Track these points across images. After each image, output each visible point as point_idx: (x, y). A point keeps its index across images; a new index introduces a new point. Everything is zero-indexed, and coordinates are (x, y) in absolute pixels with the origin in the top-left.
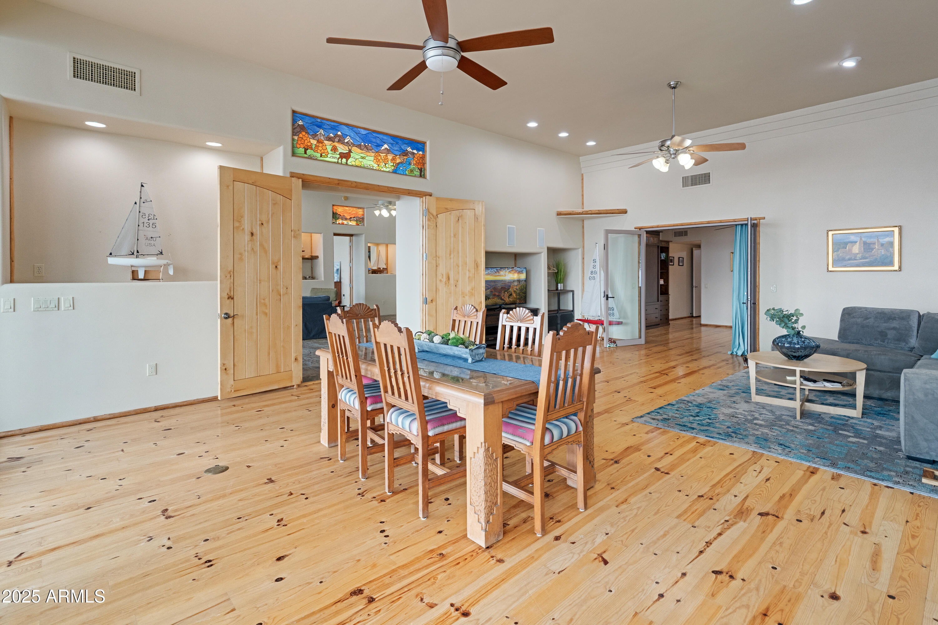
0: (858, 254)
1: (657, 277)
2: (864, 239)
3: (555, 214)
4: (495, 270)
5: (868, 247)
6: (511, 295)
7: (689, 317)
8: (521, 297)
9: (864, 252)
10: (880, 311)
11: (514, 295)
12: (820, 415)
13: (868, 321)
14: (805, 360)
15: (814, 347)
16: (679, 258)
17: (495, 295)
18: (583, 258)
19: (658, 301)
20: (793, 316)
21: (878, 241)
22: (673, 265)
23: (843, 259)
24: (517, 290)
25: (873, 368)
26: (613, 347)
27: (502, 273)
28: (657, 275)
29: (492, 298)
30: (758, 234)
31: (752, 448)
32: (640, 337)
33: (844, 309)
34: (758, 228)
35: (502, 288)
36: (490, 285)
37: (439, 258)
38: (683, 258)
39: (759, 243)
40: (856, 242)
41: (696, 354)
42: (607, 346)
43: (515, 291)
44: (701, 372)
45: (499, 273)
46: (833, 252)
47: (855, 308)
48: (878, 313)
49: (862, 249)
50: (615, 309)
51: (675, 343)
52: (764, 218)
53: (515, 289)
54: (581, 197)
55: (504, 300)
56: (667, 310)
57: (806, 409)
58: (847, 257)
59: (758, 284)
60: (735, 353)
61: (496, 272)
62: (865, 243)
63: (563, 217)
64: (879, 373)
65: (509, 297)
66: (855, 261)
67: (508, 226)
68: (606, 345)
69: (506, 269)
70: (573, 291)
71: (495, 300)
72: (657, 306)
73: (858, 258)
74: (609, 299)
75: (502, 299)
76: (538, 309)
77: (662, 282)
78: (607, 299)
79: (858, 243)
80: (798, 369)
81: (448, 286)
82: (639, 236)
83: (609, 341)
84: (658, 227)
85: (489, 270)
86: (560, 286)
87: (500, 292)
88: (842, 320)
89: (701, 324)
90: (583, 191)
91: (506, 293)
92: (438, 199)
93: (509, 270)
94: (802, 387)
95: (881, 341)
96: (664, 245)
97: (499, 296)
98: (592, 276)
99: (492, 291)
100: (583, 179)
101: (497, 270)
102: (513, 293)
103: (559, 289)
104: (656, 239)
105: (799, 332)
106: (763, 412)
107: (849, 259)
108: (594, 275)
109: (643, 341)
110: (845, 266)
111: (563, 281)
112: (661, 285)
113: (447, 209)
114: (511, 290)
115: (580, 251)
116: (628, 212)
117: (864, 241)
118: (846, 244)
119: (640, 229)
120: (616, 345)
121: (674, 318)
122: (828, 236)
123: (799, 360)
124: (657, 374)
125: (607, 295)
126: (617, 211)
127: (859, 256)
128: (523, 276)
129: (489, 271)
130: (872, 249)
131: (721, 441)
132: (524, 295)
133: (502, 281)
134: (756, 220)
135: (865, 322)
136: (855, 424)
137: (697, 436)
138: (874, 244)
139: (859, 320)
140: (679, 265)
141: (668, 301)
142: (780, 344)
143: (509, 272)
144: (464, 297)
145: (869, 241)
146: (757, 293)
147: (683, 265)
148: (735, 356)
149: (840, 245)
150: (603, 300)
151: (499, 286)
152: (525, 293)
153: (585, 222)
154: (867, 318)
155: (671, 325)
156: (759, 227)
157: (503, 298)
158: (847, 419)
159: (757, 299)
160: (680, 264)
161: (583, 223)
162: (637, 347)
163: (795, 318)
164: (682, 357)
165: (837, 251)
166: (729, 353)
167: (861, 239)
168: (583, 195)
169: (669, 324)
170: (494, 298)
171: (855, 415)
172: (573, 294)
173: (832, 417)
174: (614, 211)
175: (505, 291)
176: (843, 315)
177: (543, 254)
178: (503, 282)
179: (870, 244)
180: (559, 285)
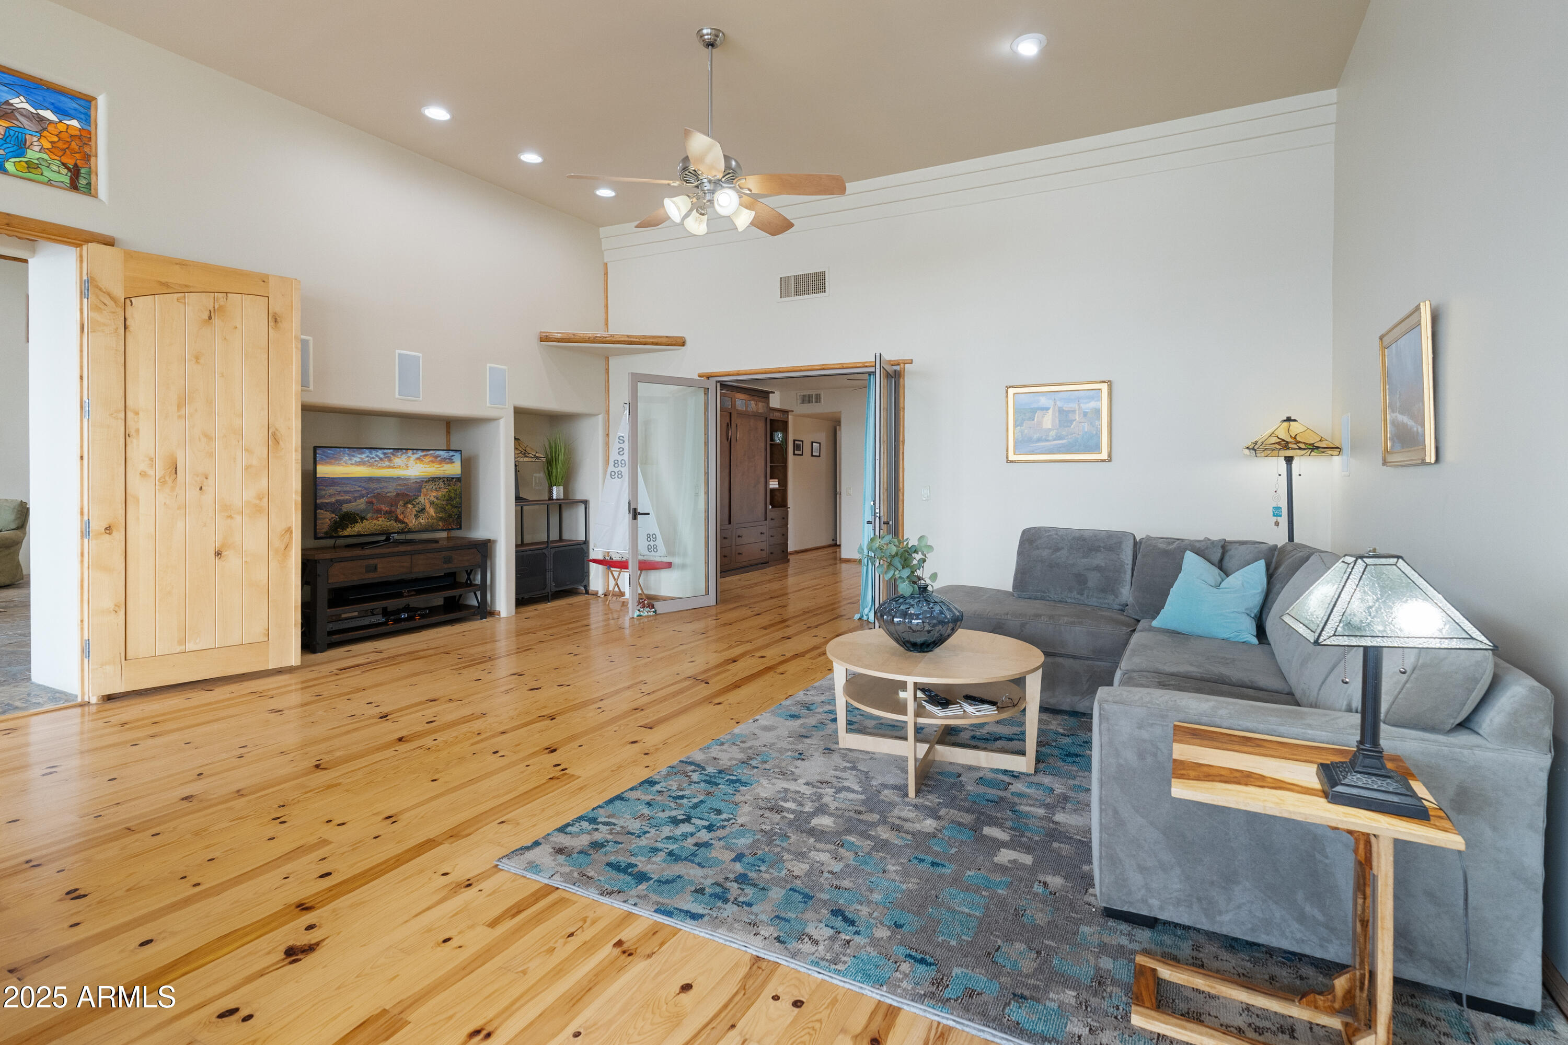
0: (1050, 430)
1: (763, 476)
2: (1059, 404)
3: (535, 340)
4: (380, 453)
5: (1064, 417)
6: (422, 510)
7: (830, 546)
8: (450, 516)
9: (1060, 427)
10: (1077, 535)
11: (432, 512)
12: (959, 776)
13: (1058, 554)
14: (937, 651)
15: (948, 622)
16: (812, 443)
17: (379, 511)
18: (608, 435)
19: (766, 520)
20: (916, 552)
21: (1079, 407)
22: (802, 455)
23: (1030, 440)
24: (437, 499)
25: (1063, 651)
26: (648, 617)
27: (399, 460)
28: (763, 470)
29: (373, 518)
30: (901, 391)
31: (755, 948)
32: (707, 593)
33: (1024, 532)
34: (901, 380)
35: (398, 495)
36: (366, 489)
37: (137, 414)
38: (820, 443)
39: (904, 409)
40: (1047, 409)
41: (796, 623)
42: (635, 616)
43: (432, 503)
44: (781, 669)
45: (390, 460)
46: (1015, 426)
47: (1039, 528)
48: (1074, 538)
49: (1057, 422)
50: (659, 537)
51: (775, 600)
52: (911, 362)
53: (433, 499)
54: (603, 310)
55: (403, 522)
56: (785, 536)
57: (938, 758)
58: (1035, 436)
59: (901, 485)
60: (865, 618)
61: (381, 459)
62: (1061, 411)
63: (556, 347)
64: (1072, 660)
65: (416, 516)
66: (1048, 443)
67: (398, 351)
68: (633, 613)
69: (410, 452)
70: (585, 502)
71: (380, 523)
72: (764, 529)
73: (1050, 438)
74: (639, 517)
75: (397, 520)
76: (489, 541)
77: (774, 484)
78: (635, 517)
79: (1050, 411)
80: (910, 680)
81: (173, 489)
82: (707, 390)
83: (640, 603)
84: (738, 375)
85: (363, 453)
86: (557, 492)
87: (393, 503)
88: (1020, 554)
89: (841, 559)
90: (607, 298)
91: (410, 506)
92: (131, 256)
93: (416, 456)
94: (921, 720)
95: (1078, 593)
96: (777, 416)
97: (390, 514)
98: (616, 470)
99: (371, 503)
100: (606, 274)
101: (385, 454)
102: (428, 506)
103: (554, 498)
104: (761, 405)
105: (924, 589)
106: (846, 784)
107: (1039, 440)
108: (620, 468)
109: (711, 600)
110: (1032, 453)
111: (567, 480)
112: (772, 490)
113: (166, 285)
114: (421, 499)
115: (600, 417)
116: (688, 343)
117: (1059, 408)
118: (1034, 411)
119: (708, 378)
120: (655, 612)
121: (798, 548)
122: (1007, 397)
123: (924, 652)
124: (687, 683)
125: (635, 510)
126: (665, 340)
127: (1053, 433)
128: (454, 469)
129: (363, 456)
130: (1071, 422)
131: (687, 927)
132: (455, 510)
133: (399, 479)
134: (898, 365)
135: (1054, 556)
136: (1021, 795)
137: (635, 910)
138: (1074, 411)
139: (1045, 553)
140: (812, 456)
141: (785, 518)
142: (885, 617)
143: (418, 459)
144: (230, 517)
145: (1067, 407)
146: (900, 503)
147: (819, 456)
148: (865, 623)
149: (1026, 414)
150: (627, 517)
151: (391, 491)
152: (458, 507)
153: (612, 361)
154: (1058, 549)
155: (792, 563)
156: (904, 378)
157: (401, 517)
158: (1007, 779)
159: (900, 514)
160: (814, 454)
161: (608, 364)
162: (697, 613)
163: (918, 556)
164: (767, 631)
165: (1021, 425)
166: (857, 617)
167: (1055, 404)
168: (606, 307)
169: (788, 561)
170: (377, 519)
171: (1023, 769)
172: (586, 508)
173: (981, 781)
174: (659, 340)
175: (408, 502)
176: (1022, 543)
177: (502, 422)
178: (401, 482)
179: (1068, 412)
180: (555, 488)
